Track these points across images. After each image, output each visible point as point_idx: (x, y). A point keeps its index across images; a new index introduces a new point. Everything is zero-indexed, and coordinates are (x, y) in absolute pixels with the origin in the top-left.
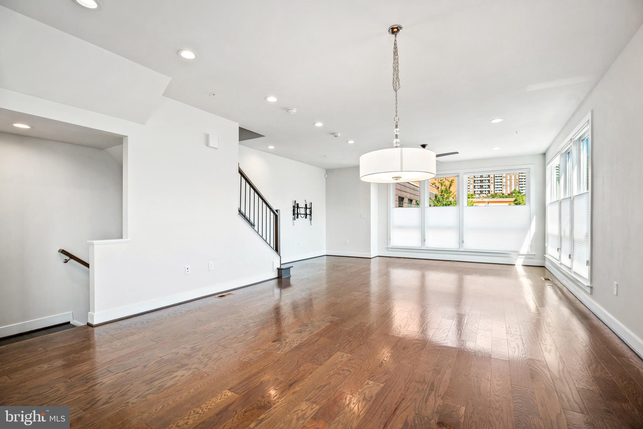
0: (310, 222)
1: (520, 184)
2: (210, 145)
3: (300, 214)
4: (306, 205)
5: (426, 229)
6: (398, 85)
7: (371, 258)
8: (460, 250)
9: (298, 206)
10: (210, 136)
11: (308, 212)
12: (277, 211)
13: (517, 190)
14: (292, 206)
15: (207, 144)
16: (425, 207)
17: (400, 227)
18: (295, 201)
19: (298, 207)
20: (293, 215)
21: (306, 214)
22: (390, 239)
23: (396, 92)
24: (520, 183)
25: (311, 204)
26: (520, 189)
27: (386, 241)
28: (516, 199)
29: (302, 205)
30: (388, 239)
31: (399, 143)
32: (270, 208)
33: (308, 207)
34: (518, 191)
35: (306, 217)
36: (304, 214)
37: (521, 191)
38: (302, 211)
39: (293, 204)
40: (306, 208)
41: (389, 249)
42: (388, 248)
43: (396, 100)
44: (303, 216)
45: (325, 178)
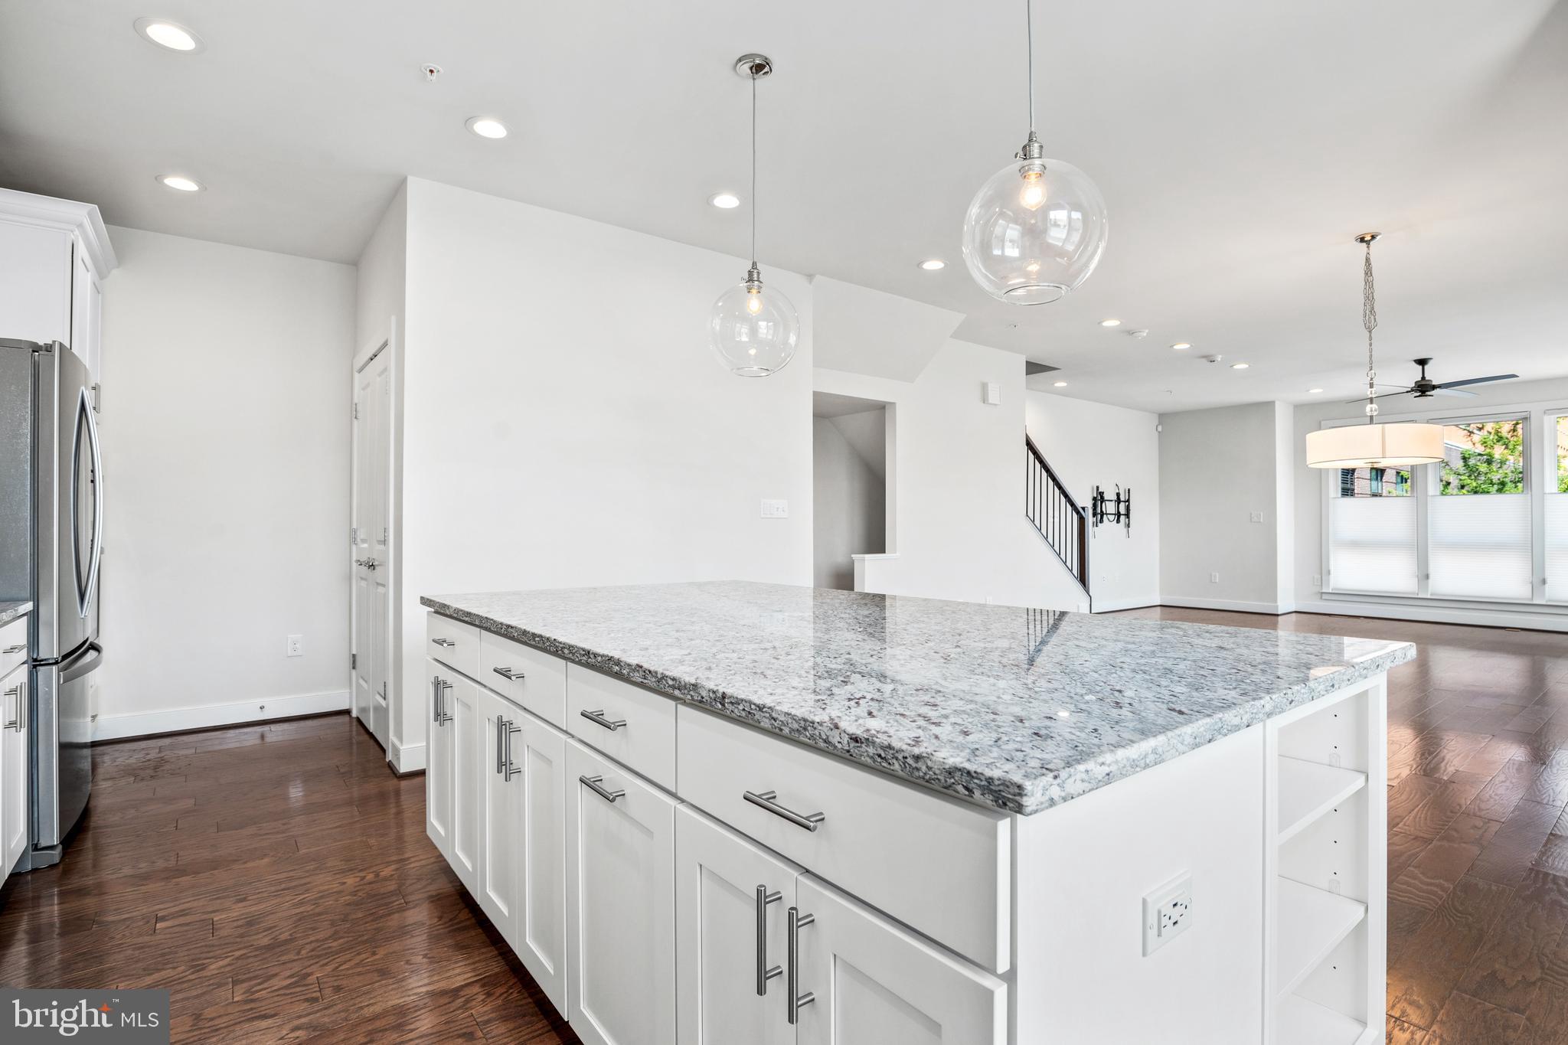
0: (1126, 530)
2: (990, 401)
3: (1107, 514)
4: (1118, 495)
5: (1430, 549)
6: (1373, 321)
7: (1278, 615)
8: (1536, 603)
9: (1102, 497)
10: (989, 385)
11: (1122, 510)
12: (1083, 509)
14: (1091, 498)
15: (984, 400)
16: (1427, 496)
17: (1355, 545)
18: (1098, 487)
19: (1103, 500)
20: (1094, 517)
21: (1119, 515)
22: (1329, 573)
23: (1370, 332)
25: (1129, 492)
27: (1318, 576)
29: (1110, 495)
30: (1323, 571)
31: (1375, 410)
32: (1072, 505)
33: (1122, 499)
35: (1118, 521)
36: (1115, 514)
38: (1110, 508)
39: (1093, 493)
40: (1118, 501)
41: (1324, 597)
42: (1322, 593)
43: (1371, 345)
44: (1112, 517)
45: (1157, 433)
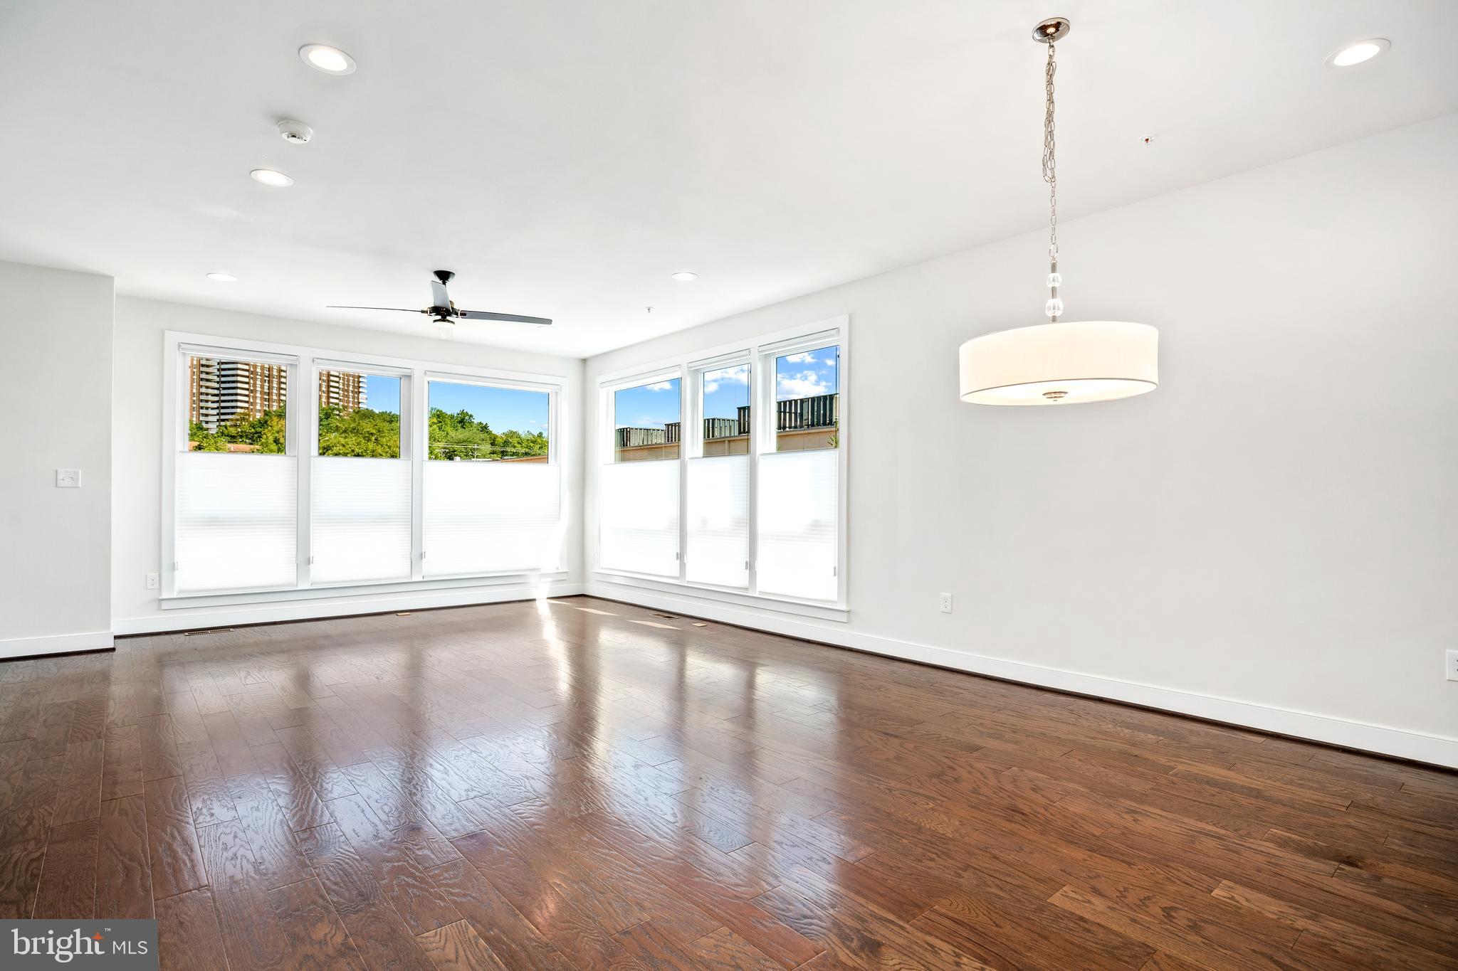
1: (202, 408)
5: (312, 525)
8: (413, 580)
13: (195, 423)
17: (214, 522)
22: (173, 567)
24: (202, 404)
26: (201, 418)
27: (154, 575)
28: (199, 445)
30: (163, 567)
34: (196, 425)
37: (205, 425)
41: (165, 605)
42: (163, 600)
